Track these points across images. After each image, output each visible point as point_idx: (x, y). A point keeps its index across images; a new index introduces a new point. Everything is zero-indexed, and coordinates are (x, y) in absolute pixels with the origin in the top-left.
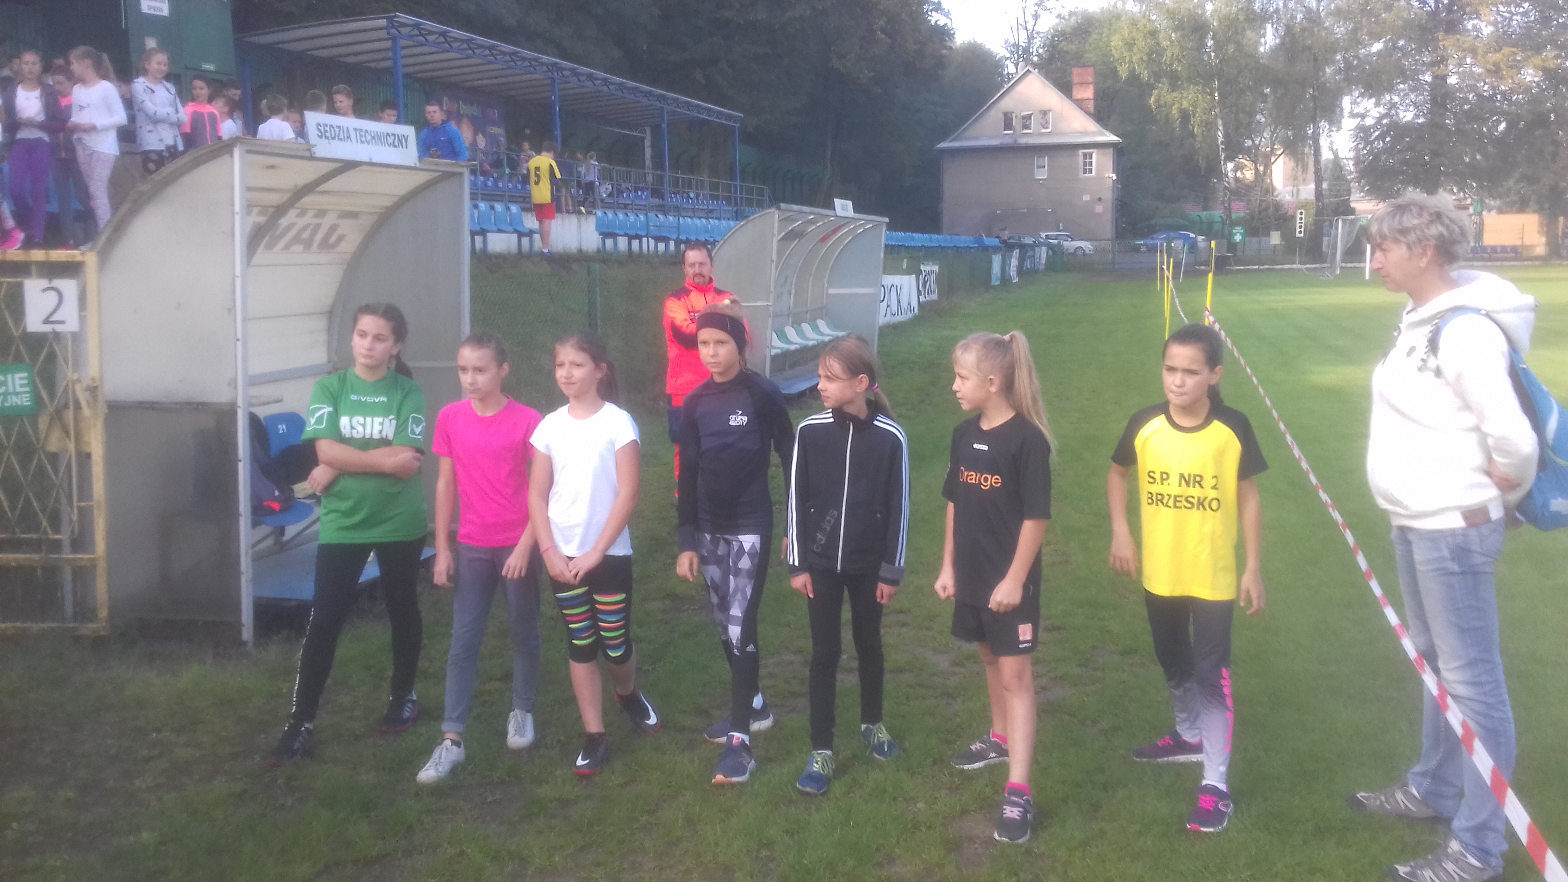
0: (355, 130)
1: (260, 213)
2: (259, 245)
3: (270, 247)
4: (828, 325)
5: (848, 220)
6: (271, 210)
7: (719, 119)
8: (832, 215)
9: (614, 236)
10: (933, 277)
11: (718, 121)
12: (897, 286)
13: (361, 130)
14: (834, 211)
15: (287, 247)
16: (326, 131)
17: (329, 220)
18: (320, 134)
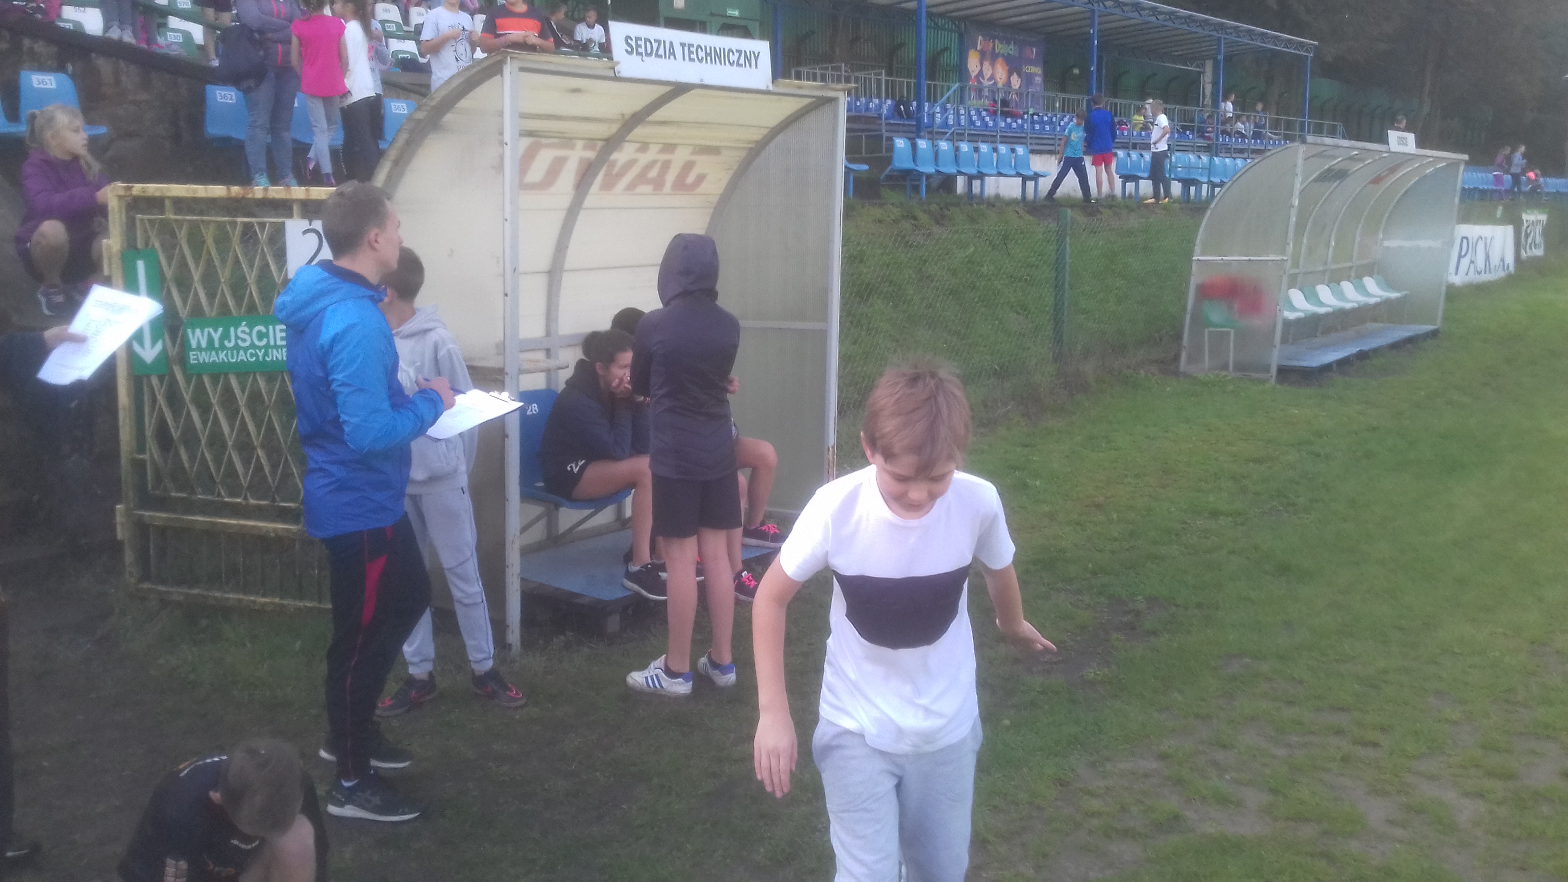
0: (683, 45)
1: (586, 148)
2: (590, 185)
3: (608, 186)
4: (1378, 284)
5: (1409, 157)
6: (600, 144)
7: (1288, 48)
8: (1385, 150)
9: (1135, 179)
10: (1539, 229)
11: (1287, 50)
12: (1486, 238)
13: (692, 45)
14: (1387, 146)
15: (631, 187)
16: (638, 46)
17: (680, 156)
18: (629, 50)
